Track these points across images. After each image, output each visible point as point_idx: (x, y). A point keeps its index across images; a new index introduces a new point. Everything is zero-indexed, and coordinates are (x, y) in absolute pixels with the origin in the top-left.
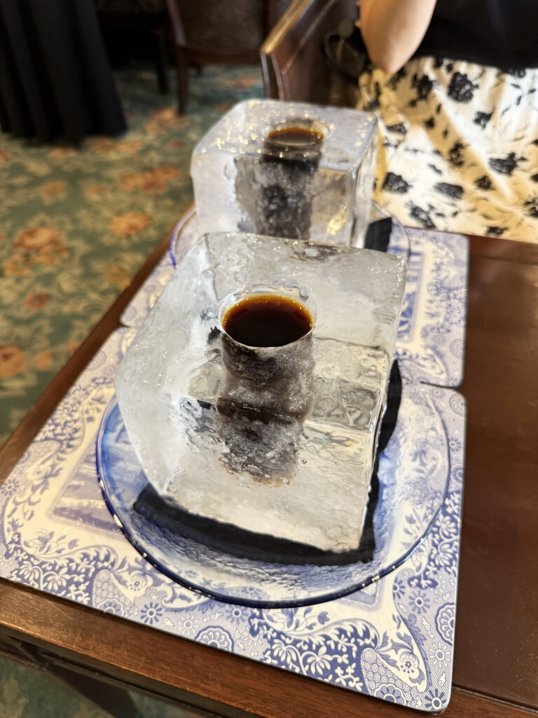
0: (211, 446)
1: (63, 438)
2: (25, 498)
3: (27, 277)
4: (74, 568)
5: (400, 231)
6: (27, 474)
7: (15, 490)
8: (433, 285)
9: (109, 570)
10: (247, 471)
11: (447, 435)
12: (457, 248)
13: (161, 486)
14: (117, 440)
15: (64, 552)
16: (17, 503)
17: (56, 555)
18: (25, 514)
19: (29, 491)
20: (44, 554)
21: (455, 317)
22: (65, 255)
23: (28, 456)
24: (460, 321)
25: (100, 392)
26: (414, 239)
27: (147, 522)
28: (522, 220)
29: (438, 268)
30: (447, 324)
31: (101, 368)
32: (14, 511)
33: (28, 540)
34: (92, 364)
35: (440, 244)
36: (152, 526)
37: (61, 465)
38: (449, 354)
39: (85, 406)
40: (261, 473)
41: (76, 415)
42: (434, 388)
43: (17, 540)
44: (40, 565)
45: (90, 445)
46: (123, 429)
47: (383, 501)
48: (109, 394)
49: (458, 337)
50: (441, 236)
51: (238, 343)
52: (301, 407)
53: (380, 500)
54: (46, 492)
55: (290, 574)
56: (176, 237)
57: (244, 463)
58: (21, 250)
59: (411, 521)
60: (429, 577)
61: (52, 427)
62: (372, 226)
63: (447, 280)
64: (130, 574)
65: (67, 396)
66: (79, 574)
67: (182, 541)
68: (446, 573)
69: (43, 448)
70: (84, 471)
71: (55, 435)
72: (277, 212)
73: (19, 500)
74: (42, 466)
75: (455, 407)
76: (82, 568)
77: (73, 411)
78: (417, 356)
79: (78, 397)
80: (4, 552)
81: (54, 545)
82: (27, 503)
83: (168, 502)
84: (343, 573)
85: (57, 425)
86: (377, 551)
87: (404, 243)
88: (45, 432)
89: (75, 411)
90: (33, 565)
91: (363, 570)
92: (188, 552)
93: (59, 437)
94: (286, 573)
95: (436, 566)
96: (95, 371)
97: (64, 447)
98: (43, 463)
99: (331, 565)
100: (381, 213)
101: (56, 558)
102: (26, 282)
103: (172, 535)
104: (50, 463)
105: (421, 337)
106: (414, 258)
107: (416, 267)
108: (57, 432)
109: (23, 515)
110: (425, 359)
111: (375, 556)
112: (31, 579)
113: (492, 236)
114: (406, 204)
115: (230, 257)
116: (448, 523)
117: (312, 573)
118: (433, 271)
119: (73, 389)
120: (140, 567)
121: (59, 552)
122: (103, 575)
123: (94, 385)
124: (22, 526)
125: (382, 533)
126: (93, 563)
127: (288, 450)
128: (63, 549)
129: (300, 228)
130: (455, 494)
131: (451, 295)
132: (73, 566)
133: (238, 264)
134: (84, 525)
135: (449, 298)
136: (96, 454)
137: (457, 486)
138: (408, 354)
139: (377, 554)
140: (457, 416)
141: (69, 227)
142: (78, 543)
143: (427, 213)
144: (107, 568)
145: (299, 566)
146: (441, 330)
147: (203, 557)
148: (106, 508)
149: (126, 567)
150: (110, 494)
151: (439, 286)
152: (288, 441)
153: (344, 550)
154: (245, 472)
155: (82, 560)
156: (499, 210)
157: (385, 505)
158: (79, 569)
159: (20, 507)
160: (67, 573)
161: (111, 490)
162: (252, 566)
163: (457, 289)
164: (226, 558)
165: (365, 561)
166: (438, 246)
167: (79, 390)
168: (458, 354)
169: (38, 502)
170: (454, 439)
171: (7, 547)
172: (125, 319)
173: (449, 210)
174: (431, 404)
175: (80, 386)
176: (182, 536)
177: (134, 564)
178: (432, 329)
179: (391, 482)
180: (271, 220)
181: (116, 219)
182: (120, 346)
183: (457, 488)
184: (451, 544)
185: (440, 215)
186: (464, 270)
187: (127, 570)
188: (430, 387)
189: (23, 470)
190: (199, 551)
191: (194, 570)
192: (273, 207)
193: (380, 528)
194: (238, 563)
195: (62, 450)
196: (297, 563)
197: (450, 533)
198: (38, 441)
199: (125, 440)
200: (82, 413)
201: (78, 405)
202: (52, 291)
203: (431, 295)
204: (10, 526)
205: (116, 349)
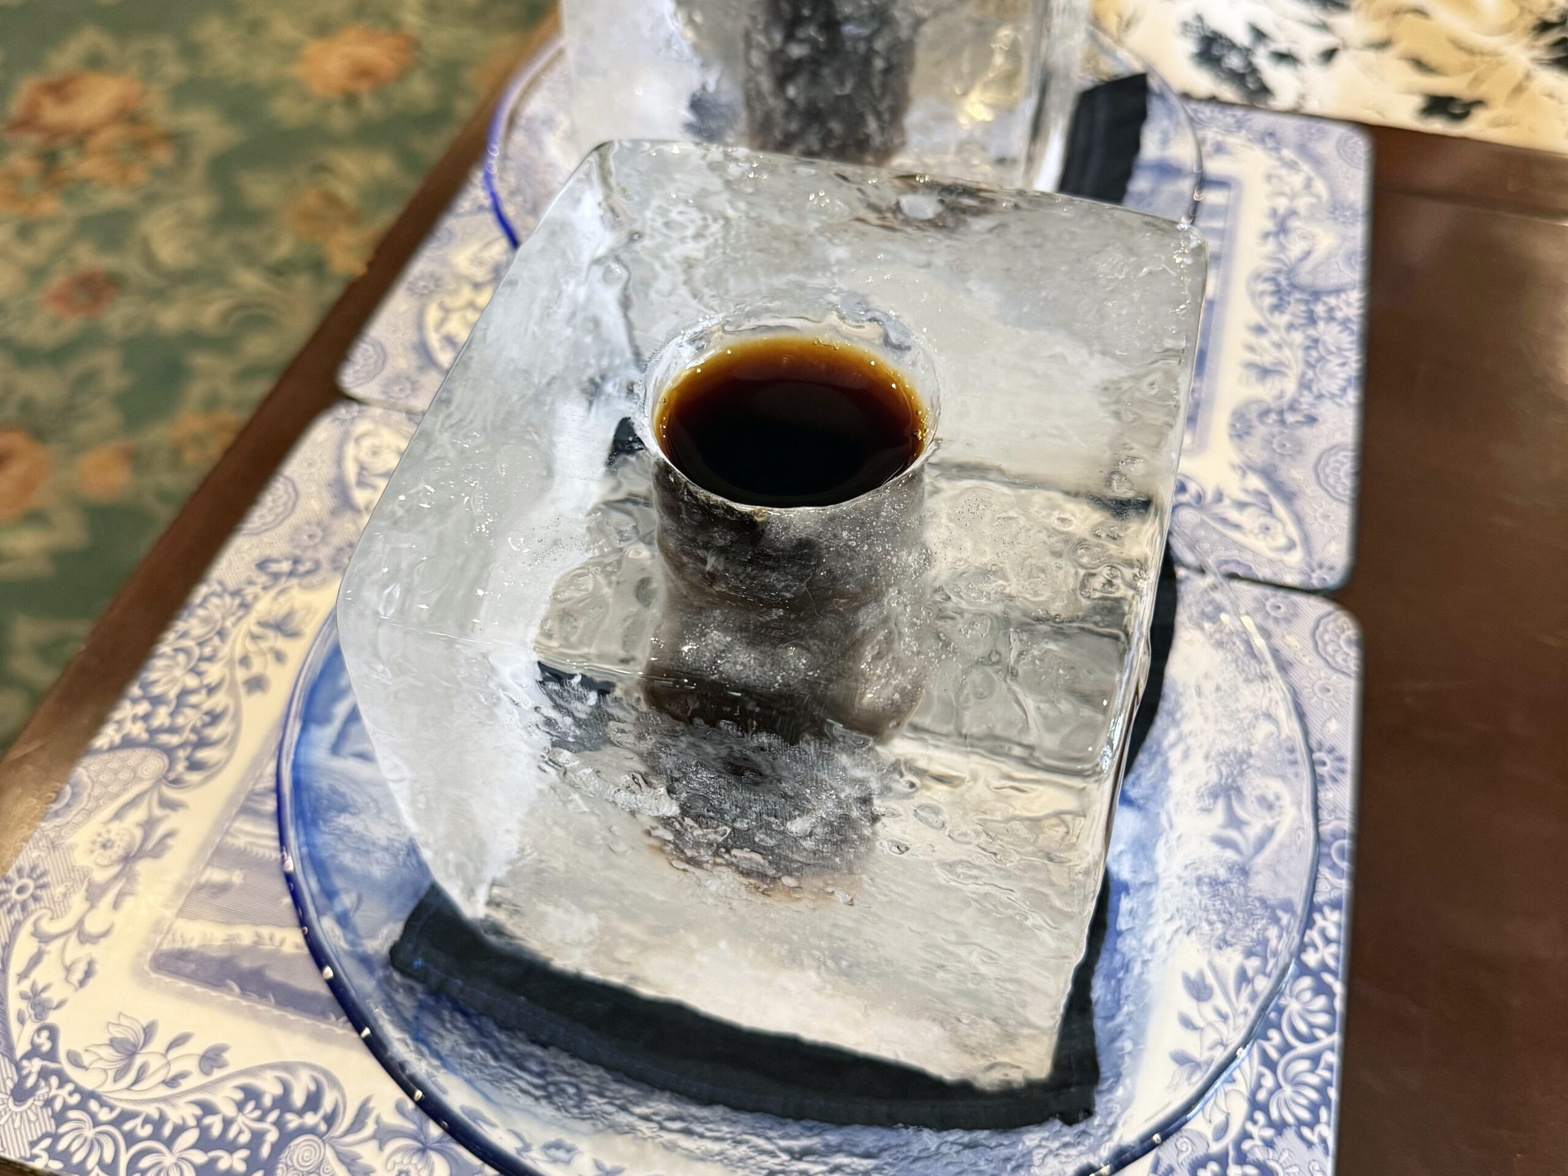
0: (623, 797)
1: (174, 740)
2: (67, 922)
3: (52, 222)
4: (216, 1131)
5: (1171, 112)
6: (72, 848)
7: (36, 898)
8: (1267, 280)
9: (321, 1136)
10: (729, 864)
11: (1306, 733)
12: (1337, 165)
13: (470, 892)
14: (335, 749)
15: (185, 1085)
16: (44, 938)
17: (165, 1091)
18: (68, 970)
19: (78, 902)
20: (128, 1088)
21: (1332, 376)
22: (163, 156)
23: (74, 795)
24: (1344, 390)
25: (282, 599)
26: (1211, 135)
27: (431, 1001)
28: (1528, 76)
29: (1281, 227)
30: (1307, 398)
31: (285, 529)
32: (36, 960)
33: (79, 1049)
34: (259, 516)
35: (1287, 153)
36: (446, 1014)
37: (172, 821)
38: (1312, 490)
39: (238, 643)
40: (771, 872)
41: (214, 672)
42: (1269, 591)
43: (46, 1046)
44: (117, 1122)
45: (256, 763)
46: (354, 716)
47: (1120, 934)
48: (309, 609)
49: (1338, 438)
50: (1289, 127)
51: (702, 494)
52: (897, 696)
53: (1110, 930)
54: (129, 903)
55: (851, 1154)
56: (501, 129)
57: (719, 846)
58: (32, 140)
59: (1199, 990)
60: (1250, 1157)
61: (143, 708)
62: (1087, 99)
63: (1309, 264)
64: (381, 1148)
65: (186, 614)
66: (232, 1148)
67: (532, 1055)
68: (1301, 1147)
69: (116, 773)
70: (241, 842)
71: (153, 732)
72: (811, 67)
73: (49, 927)
74: (115, 826)
75: (1330, 649)
76: (240, 1132)
77: (202, 659)
78: (1219, 497)
79: (218, 615)
80: (10, 1085)
81: (155, 1063)
82: (74, 937)
83: (492, 939)
84: (1004, 1152)
85: (157, 701)
86: (1104, 1086)
87: (1182, 151)
88: (120, 723)
89: (210, 659)
90: (96, 1123)
91: (1066, 1145)
92: (552, 1089)
93: (164, 738)
94: (838, 1150)
95: (1270, 1123)
96: (266, 538)
97: (180, 767)
98: (118, 815)
99: (970, 1128)
100: (1116, 58)
101: (165, 1100)
102: (48, 238)
103: (503, 1037)
104: (138, 815)
105: (1231, 436)
106: (1213, 197)
107: (1217, 224)
108: (156, 723)
109: (63, 973)
110: (1242, 506)
111: (1101, 1103)
112: (91, 1163)
113: (1437, 125)
114: (1185, 25)
115: (674, 215)
116: (1307, 995)
117: (915, 1149)
118: (1266, 235)
119: (203, 590)
120: (410, 1126)
121: (172, 1082)
122: (302, 1151)
123: (262, 579)
124: (60, 1005)
125: (1119, 1033)
126: (273, 1116)
127: (855, 814)
128: (183, 1075)
129: (878, 115)
130: (1327, 910)
131: (1320, 309)
132: (216, 1126)
133: (698, 236)
134: (244, 1003)
135: (1312, 319)
136: (278, 790)
137: (1334, 887)
138: (1192, 488)
139: (1107, 1097)
140: (1335, 677)
141: (174, 70)
142: (226, 1055)
143: (1246, 52)
144: (312, 1131)
145: (876, 1129)
146: (1290, 418)
147: (596, 1101)
148: (306, 950)
149: (370, 1129)
150: (319, 914)
151: (1283, 281)
152: (855, 792)
153: (1009, 1083)
154: (724, 869)
155: (240, 1106)
156: (1458, 45)
157: (1126, 944)
158: (232, 1133)
159: (54, 947)
160: (195, 1146)
161: (322, 901)
162: (739, 1129)
163: (1338, 291)
164: (662, 1106)
165: (1069, 1120)
166: (1280, 159)
167: (220, 596)
168: (1340, 490)
169: (105, 934)
170: (1327, 745)
171: (19, 1068)
172: (351, 379)
173: (1310, 43)
174: (1259, 642)
175: (220, 583)
176: (535, 1042)
177: (393, 1119)
178: (1264, 413)
179: (1144, 877)
180: (791, 91)
181: (314, 48)
182: (339, 461)
183: (1335, 894)
184: (1315, 1059)
185: (1284, 57)
186: (1357, 233)
187: (373, 1137)
188: (1257, 591)
189: (60, 837)
190: (584, 1087)
191: (568, 1140)
192: (797, 51)
193: (1112, 1017)
194: (698, 1119)
195: (172, 776)
196: (870, 1122)
197: (1311, 1026)
198: (99, 751)
199: (361, 747)
200: (230, 663)
201: (216, 641)
202: (127, 263)
203: (1260, 309)
204: (24, 1005)
205: (327, 472)
